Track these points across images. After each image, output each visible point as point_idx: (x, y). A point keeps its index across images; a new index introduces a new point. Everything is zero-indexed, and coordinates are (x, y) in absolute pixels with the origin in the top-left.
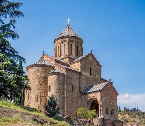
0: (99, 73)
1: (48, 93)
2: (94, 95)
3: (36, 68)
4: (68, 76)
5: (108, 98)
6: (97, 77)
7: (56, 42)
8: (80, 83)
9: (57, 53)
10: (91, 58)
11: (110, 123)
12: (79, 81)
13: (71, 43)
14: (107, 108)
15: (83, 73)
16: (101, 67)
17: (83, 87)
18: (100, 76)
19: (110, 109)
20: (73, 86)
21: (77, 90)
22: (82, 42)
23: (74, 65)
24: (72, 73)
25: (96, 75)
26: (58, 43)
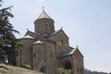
0: (68, 43)
1: (34, 59)
2: (67, 59)
3: (23, 41)
4: (48, 45)
5: (77, 60)
6: (67, 45)
8: (56, 51)
9: (37, 30)
10: (62, 33)
12: (55, 49)
13: (46, 23)
14: (78, 68)
15: (57, 43)
16: (68, 38)
19: (80, 69)
20: (51, 52)
21: (54, 55)
22: (54, 22)
24: (51, 43)
26: (37, 23)
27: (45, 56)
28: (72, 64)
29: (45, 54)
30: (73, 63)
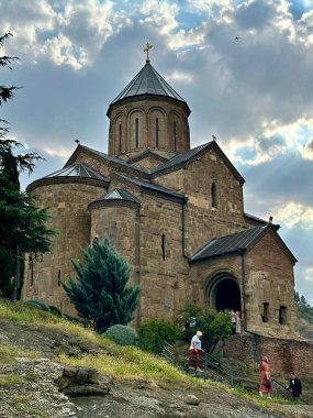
0: (238, 199)
2: (226, 265)
3: (57, 187)
4: (150, 209)
5: (266, 274)
6: (232, 210)
7: (114, 113)
8: (183, 230)
9: (117, 143)
10: (214, 158)
11: (277, 350)
12: (180, 225)
13: (157, 114)
14: (266, 305)
15: (192, 200)
16: (242, 181)
17: (192, 241)
18: (241, 208)
19: (274, 306)
20: (163, 237)
21: (175, 249)
22: (188, 112)
23: (165, 177)
24: (161, 200)
25: (230, 205)
26: (119, 114)
27: (138, 251)
28: (241, 286)
29: (137, 244)
30: (244, 282)
